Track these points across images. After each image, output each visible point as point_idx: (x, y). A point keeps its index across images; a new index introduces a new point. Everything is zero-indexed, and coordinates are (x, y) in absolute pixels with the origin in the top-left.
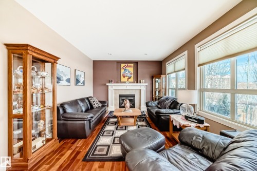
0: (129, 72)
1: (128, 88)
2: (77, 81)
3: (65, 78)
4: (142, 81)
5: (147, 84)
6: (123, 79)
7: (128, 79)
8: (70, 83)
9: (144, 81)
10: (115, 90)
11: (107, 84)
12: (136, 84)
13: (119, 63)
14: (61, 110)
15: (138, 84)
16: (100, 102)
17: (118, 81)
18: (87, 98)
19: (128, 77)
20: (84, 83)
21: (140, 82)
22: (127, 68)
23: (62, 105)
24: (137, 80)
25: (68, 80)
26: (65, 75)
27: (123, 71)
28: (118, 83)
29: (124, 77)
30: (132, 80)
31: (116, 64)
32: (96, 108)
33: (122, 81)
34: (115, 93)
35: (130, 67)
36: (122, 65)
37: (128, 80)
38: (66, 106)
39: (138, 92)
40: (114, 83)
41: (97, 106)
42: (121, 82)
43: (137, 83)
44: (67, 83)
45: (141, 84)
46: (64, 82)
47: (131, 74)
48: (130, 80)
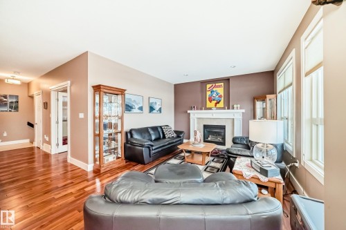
0: (217, 94)
1: (215, 116)
2: (152, 109)
3: (137, 107)
4: (235, 106)
5: (244, 111)
6: (209, 105)
7: (216, 104)
8: (142, 110)
9: (239, 106)
10: (198, 119)
11: (188, 112)
12: (227, 111)
13: (204, 83)
14: (129, 135)
15: (230, 111)
16: (176, 132)
17: (203, 106)
18: (161, 127)
19: (215, 102)
20: (160, 110)
21: (233, 108)
22: (214, 89)
23: (131, 132)
24: (228, 105)
25: (141, 108)
26: (137, 104)
27: (209, 93)
28: (201, 109)
29: (211, 101)
30: (221, 104)
31: (199, 85)
32: (169, 138)
33: (208, 106)
34: (198, 123)
35: (220, 86)
36: (208, 86)
37: (216, 106)
38: (133, 132)
39: (230, 122)
40: (197, 109)
41: (170, 136)
42: (206, 109)
43: (229, 108)
44: (139, 111)
45: (235, 110)
46: (136, 110)
47: (220, 96)
48: (218, 105)
